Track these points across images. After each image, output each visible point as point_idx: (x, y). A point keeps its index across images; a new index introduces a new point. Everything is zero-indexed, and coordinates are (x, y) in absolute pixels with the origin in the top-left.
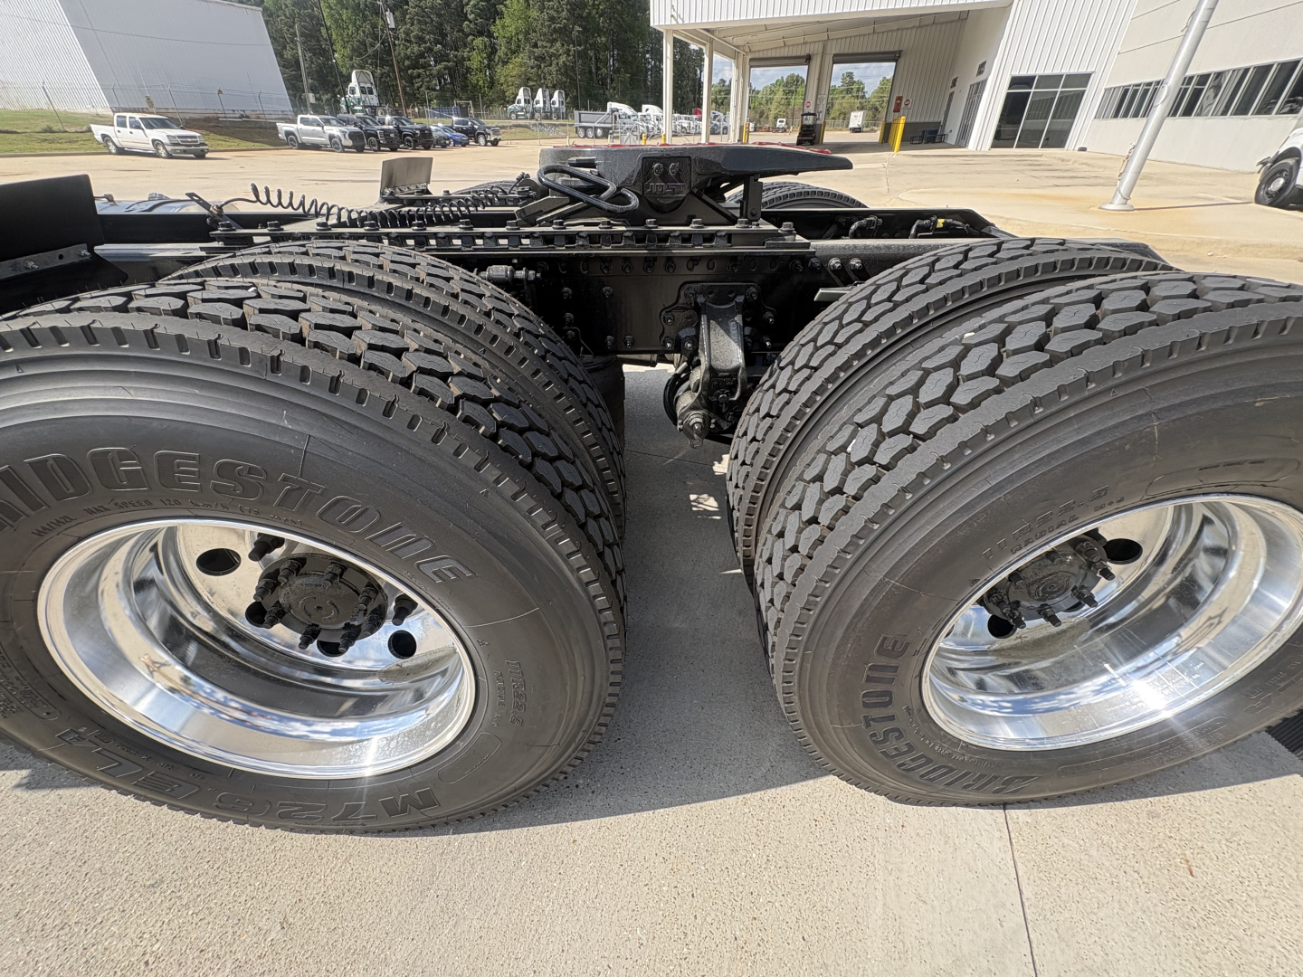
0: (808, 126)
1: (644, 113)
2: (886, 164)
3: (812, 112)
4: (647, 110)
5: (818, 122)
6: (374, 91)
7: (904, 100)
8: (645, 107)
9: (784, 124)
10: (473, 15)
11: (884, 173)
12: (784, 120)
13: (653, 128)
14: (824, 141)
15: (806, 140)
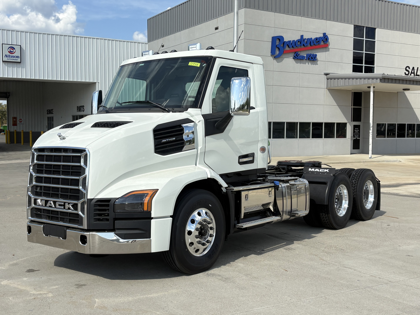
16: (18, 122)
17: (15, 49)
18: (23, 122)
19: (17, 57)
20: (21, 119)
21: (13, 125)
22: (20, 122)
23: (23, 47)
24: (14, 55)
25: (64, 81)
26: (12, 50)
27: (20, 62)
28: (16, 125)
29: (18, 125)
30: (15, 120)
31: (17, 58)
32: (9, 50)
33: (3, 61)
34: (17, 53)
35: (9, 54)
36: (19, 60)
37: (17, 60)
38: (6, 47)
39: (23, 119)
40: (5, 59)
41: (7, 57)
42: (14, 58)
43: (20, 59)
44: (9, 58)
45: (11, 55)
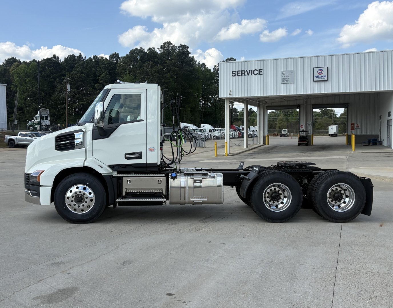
0: (304, 137)
1: (202, 128)
2: (347, 156)
3: (304, 130)
4: (204, 126)
5: (309, 135)
6: (49, 118)
7: (355, 125)
8: (202, 125)
9: (286, 132)
10: (102, 81)
11: (346, 161)
12: (287, 130)
13: (208, 136)
14: (314, 143)
15: (303, 143)
16: (355, 127)
17: (323, 70)
18: (359, 127)
19: (325, 76)
20: (358, 125)
21: (351, 130)
22: (357, 127)
23: (330, 67)
24: (322, 75)
25: (364, 92)
26: (320, 72)
27: (327, 81)
28: (354, 130)
29: (355, 130)
30: (353, 125)
31: (324, 78)
32: (318, 72)
33: (314, 81)
34: (325, 73)
35: (318, 75)
36: (326, 79)
37: (324, 79)
38: (316, 70)
39: (359, 125)
40: (316, 79)
41: (316, 77)
42: (322, 78)
43: (327, 77)
44: (318, 78)
45: (320, 75)
